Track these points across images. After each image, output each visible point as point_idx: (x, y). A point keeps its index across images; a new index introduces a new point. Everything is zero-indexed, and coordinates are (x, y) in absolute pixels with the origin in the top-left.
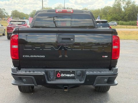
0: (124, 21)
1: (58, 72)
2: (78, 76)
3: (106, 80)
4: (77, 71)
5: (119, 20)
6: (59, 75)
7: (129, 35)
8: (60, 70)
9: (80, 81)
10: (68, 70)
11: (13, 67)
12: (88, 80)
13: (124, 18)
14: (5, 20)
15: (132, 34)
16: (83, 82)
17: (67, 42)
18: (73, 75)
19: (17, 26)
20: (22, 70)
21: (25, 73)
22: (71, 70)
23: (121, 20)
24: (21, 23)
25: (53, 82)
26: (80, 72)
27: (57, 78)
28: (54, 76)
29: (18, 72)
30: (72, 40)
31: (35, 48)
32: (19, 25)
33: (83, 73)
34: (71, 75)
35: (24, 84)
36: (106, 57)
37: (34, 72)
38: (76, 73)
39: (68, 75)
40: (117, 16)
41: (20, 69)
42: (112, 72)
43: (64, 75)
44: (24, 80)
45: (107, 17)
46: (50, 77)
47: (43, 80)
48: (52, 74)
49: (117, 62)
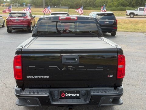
0: (131, 7)
1: (62, 92)
2: (83, 95)
3: (111, 100)
4: (82, 91)
5: (126, 6)
6: (63, 95)
7: (137, 24)
8: (64, 90)
9: (85, 101)
10: (73, 90)
11: (17, 88)
12: (93, 101)
13: (131, 4)
14: (3, 6)
15: (139, 23)
16: (87, 102)
17: (72, 62)
18: (78, 95)
19: (17, 18)
20: (26, 90)
21: (29, 94)
22: (76, 90)
23: (128, 6)
24: (21, 15)
25: (57, 102)
26: (85, 91)
27: (62, 98)
28: (59, 96)
29: (22, 94)
30: (76, 60)
31: (39, 69)
32: (19, 17)
33: (88, 93)
34: (76, 95)
35: (29, 104)
36: (111, 76)
37: (39, 93)
38: (81, 93)
39: (73, 95)
40: (124, 2)
41: (24, 90)
42: (118, 93)
43: (69, 95)
44: (29, 101)
45: (113, 3)
46: (54, 97)
47: (47, 101)
48: (56, 94)
49: (122, 81)
